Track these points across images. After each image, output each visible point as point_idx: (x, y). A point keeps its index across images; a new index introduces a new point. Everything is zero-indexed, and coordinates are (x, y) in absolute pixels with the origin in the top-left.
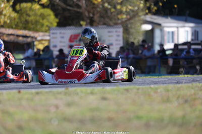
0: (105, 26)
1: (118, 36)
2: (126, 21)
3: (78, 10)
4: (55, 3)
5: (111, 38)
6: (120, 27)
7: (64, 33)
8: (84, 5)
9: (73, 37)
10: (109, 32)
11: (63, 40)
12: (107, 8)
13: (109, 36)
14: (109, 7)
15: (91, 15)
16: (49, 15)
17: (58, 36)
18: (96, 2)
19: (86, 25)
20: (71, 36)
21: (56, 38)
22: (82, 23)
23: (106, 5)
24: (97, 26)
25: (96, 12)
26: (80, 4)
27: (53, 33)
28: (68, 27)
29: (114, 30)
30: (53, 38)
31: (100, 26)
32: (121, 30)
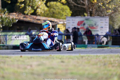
0: (99, 17)
1: (106, 22)
2: (111, 14)
3: (83, 7)
4: (70, 2)
5: (102, 24)
6: (108, 18)
7: (74, 20)
8: (87, 4)
9: (79, 23)
10: (101, 20)
11: (74, 24)
12: (100, 6)
13: (101, 23)
14: (102, 5)
15: (91, 10)
16: (67, 9)
17: (71, 21)
18: (93, 2)
19: (88, 15)
20: (79, 22)
21: (69, 23)
22: (85, 14)
23: (100, 4)
24: (94, 16)
25: (93, 8)
26: (84, 3)
27: (68, 20)
28: (77, 17)
29: (104, 19)
30: (68, 23)
31: (96, 17)
32: (108, 19)
